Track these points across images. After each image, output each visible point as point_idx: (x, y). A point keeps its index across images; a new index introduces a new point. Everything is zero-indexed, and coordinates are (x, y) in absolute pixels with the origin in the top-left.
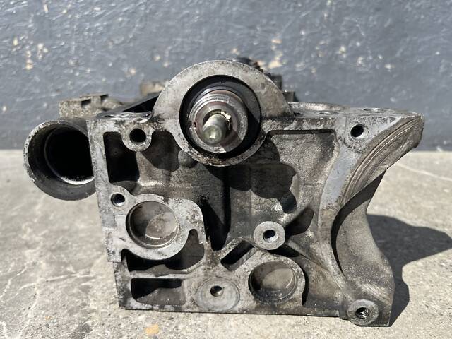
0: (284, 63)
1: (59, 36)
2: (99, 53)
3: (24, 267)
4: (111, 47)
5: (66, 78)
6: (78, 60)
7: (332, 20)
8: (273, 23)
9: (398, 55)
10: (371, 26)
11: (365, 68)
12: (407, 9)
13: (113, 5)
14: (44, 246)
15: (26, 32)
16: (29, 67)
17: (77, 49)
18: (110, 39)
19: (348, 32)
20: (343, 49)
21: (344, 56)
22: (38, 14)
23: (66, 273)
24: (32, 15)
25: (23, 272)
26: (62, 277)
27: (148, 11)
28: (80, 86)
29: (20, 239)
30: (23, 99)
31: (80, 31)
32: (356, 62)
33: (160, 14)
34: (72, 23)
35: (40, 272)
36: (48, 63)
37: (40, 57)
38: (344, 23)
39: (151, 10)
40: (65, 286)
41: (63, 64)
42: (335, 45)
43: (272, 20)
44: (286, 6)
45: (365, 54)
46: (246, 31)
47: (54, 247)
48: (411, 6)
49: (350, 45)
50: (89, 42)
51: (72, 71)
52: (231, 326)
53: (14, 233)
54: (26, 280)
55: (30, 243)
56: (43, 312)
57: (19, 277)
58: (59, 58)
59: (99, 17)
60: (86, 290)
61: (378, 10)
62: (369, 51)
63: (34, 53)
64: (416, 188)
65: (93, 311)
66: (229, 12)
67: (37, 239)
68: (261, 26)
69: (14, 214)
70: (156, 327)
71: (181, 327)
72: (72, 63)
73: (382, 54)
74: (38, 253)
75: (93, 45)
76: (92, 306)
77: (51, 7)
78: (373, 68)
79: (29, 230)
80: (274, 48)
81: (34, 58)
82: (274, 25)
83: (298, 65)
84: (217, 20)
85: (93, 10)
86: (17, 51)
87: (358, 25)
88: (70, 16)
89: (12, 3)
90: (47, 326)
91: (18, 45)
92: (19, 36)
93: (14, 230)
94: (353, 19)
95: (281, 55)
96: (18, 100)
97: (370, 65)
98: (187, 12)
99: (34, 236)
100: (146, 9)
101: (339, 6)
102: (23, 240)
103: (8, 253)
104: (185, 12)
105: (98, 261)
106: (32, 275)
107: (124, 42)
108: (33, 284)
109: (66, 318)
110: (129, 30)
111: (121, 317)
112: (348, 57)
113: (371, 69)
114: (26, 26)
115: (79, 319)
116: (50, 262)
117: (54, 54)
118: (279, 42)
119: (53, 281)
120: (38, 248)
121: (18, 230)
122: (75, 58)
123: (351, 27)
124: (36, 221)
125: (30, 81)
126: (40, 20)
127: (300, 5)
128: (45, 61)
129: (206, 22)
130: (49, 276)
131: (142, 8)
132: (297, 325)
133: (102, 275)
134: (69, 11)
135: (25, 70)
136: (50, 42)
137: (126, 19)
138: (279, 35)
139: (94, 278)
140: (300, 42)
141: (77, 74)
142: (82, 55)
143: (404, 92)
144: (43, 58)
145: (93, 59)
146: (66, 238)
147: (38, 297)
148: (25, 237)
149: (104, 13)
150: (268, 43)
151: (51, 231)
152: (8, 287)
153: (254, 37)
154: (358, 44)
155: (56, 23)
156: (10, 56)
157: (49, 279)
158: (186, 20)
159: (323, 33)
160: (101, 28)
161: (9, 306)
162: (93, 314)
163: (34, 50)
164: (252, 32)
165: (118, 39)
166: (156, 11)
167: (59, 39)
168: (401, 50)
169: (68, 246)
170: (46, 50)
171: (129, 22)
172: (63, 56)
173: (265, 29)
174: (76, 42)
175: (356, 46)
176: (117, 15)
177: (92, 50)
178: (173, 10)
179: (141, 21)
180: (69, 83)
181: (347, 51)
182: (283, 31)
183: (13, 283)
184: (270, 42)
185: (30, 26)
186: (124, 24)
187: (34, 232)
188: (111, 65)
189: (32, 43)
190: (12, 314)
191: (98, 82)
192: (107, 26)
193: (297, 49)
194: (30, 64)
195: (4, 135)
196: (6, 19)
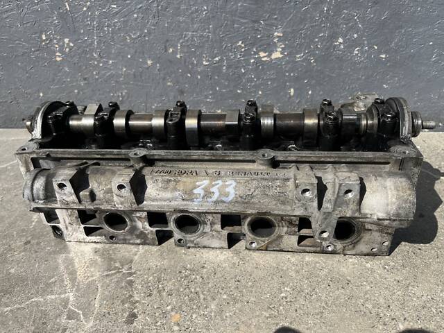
16: (58, 59)
19: (346, 24)
23: (115, 268)
26: (113, 272)
36: (74, 56)
40: (116, 280)
45: (362, 45)
52: (226, 317)
56: (105, 302)
60: (131, 283)
65: (137, 302)
70: (178, 316)
71: (194, 316)
76: (136, 298)
82: (276, 19)
91: (47, 40)
105: (136, 257)
109: (120, 307)
111: (155, 307)
115: (129, 308)
129: (213, 17)
132: (270, 317)
133: (140, 271)
139: (134, 273)
147: (99, 289)
154: (355, 36)
159: (323, 25)
162: (137, 304)
165: (134, 34)
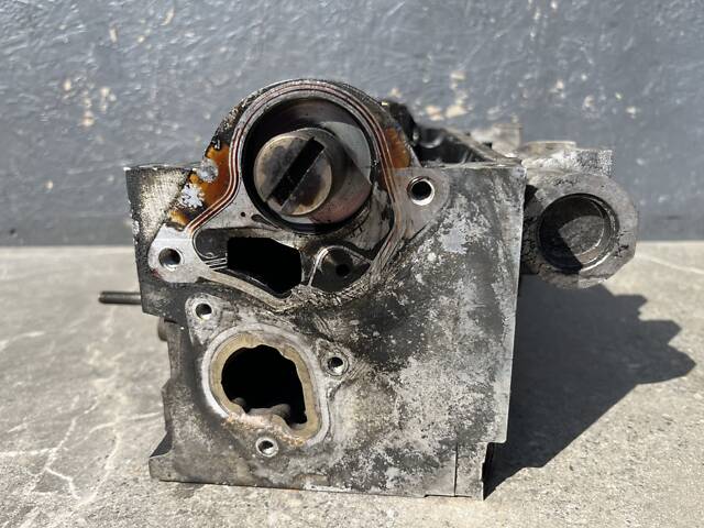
0: (470, 108)
1: (133, 75)
2: (191, 99)
3: (93, 402)
4: (209, 90)
5: (142, 138)
6: (160, 110)
7: (542, 41)
8: (452, 48)
9: (646, 92)
10: (603, 49)
11: (595, 113)
12: (658, 23)
13: (212, 28)
14: (121, 375)
15: (84, 71)
17: (159, 94)
18: (207, 79)
20: (560, 85)
21: (563, 96)
22: (102, 43)
24: (93, 45)
25: (93, 408)
27: (264, 37)
28: (162, 149)
29: (84, 364)
30: (80, 171)
31: (163, 67)
32: (580, 104)
33: (281, 40)
34: (152, 57)
35: (118, 409)
37: (105, 107)
38: (562, 46)
39: (269, 34)
41: (139, 117)
42: (548, 79)
43: (451, 44)
44: (472, 23)
46: (411, 62)
47: (136, 376)
48: (664, 18)
49: (572, 79)
50: (175, 85)
51: (151, 128)
53: (75, 357)
54: (97, 419)
55: (100, 371)
57: (87, 417)
58: (133, 109)
59: (193, 46)
61: (613, 25)
62: (602, 88)
63: (95, 102)
64: (684, 292)
66: (386, 33)
67: (110, 364)
68: (435, 54)
69: (73, 331)
72: (151, 115)
73: (621, 92)
74: (113, 384)
75: (182, 88)
77: (121, 33)
78: (608, 113)
79: (97, 353)
80: (454, 86)
81: (95, 109)
83: (491, 112)
84: (367, 47)
85: (183, 37)
86: (69, 98)
87: (582, 49)
88: (149, 47)
89: (62, 27)
90: (136, 480)
92: (73, 76)
93: (74, 353)
94: (576, 40)
95: (465, 96)
96: (71, 172)
97: (603, 109)
98: (324, 36)
99: (105, 360)
100: (262, 33)
101: (553, 21)
102: (89, 366)
103: (69, 384)
104: (319, 36)
106: (107, 412)
107: (228, 83)
108: (109, 425)
110: (236, 65)
112: (568, 97)
113: (606, 114)
114: (83, 62)
116: (133, 395)
117: (125, 103)
118: (461, 77)
119: (140, 420)
120: (113, 376)
121: (82, 352)
122: (156, 108)
123: (571, 52)
124: (105, 340)
125: (88, 143)
126: (105, 51)
127: (492, 20)
128: (112, 114)
130: (133, 413)
131: (256, 32)
134: (148, 39)
135: (82, 127)
136: (119, 86)
137: (232, 49)
138: (462, 67)
140: (495, 76)
141: (159, 132)
142: (166, 103)
143: (657, 149)
144: (109, 108)
145: (182, 108)
146: (153, 363)
148: (91, 362)
149: (199, 41)
150: (445, 79)
151: (129, 354)
152: (71, 429)
153: (423, 70)
155: (128, 56)
156: (59, 106)
157: (134, 418)
158: (320, 47)
160: (194, 64)
161: (76, 454)
163: (95, 97)
164: (421, 63)
166: (275, 36)
167: (133, 80)
168: (651, 85)
169: (156, 374)
170: (113, 98)
171: (235, 53)
172: (138, 106)
173: (439, 58)
174: (158, 85)
175: (580, 79)
176: (219, 44)
177: (181, 96)
178: (302, 33)
179: (254, 51)
180: (147, 145)
181: (566, 89)
182: (467, 60)
183: (79, 424)
184: (448, 77)
185: (90, 61)
186: (228, 57)
187: (104, 355)
188: (208, 117)
189: (92, 87)
190: (82, 465)
191: (189, 143)
192: (204, 59)
193: (490, 88)
194: (90, 118)
195: (49, 225)
196: (54, 51)
